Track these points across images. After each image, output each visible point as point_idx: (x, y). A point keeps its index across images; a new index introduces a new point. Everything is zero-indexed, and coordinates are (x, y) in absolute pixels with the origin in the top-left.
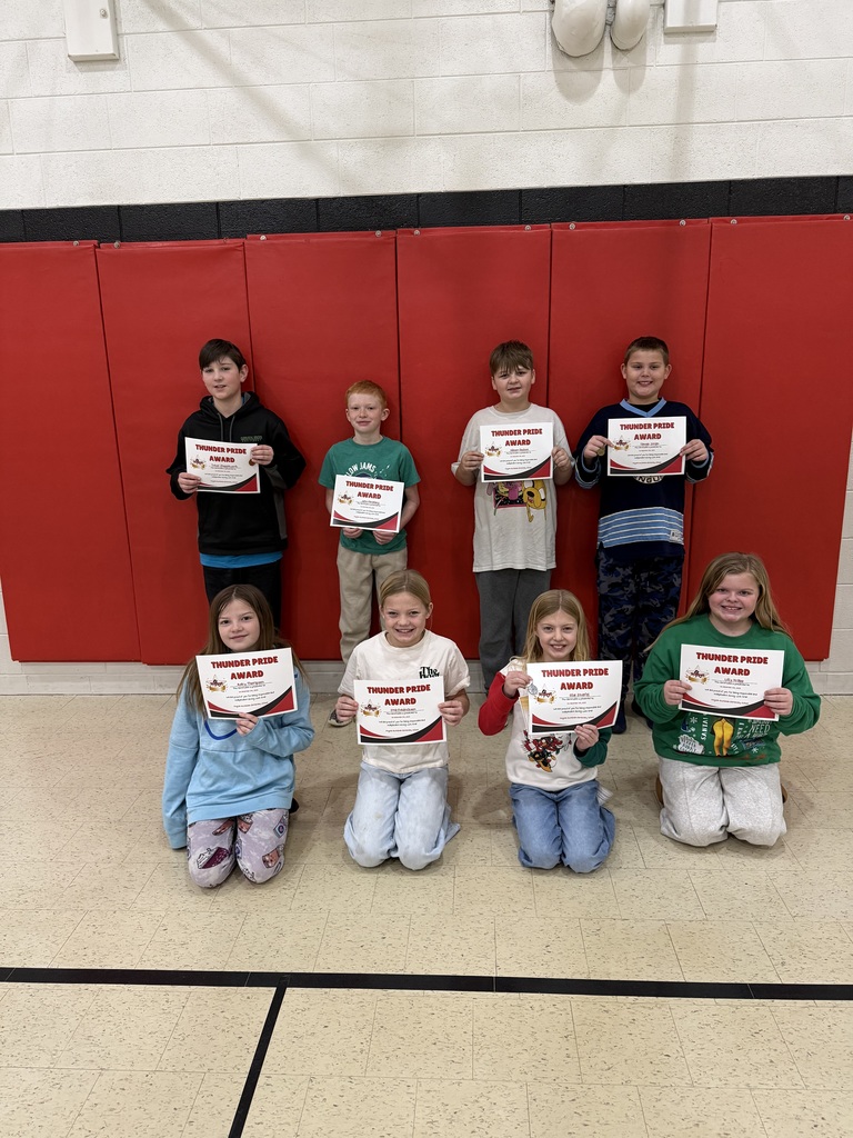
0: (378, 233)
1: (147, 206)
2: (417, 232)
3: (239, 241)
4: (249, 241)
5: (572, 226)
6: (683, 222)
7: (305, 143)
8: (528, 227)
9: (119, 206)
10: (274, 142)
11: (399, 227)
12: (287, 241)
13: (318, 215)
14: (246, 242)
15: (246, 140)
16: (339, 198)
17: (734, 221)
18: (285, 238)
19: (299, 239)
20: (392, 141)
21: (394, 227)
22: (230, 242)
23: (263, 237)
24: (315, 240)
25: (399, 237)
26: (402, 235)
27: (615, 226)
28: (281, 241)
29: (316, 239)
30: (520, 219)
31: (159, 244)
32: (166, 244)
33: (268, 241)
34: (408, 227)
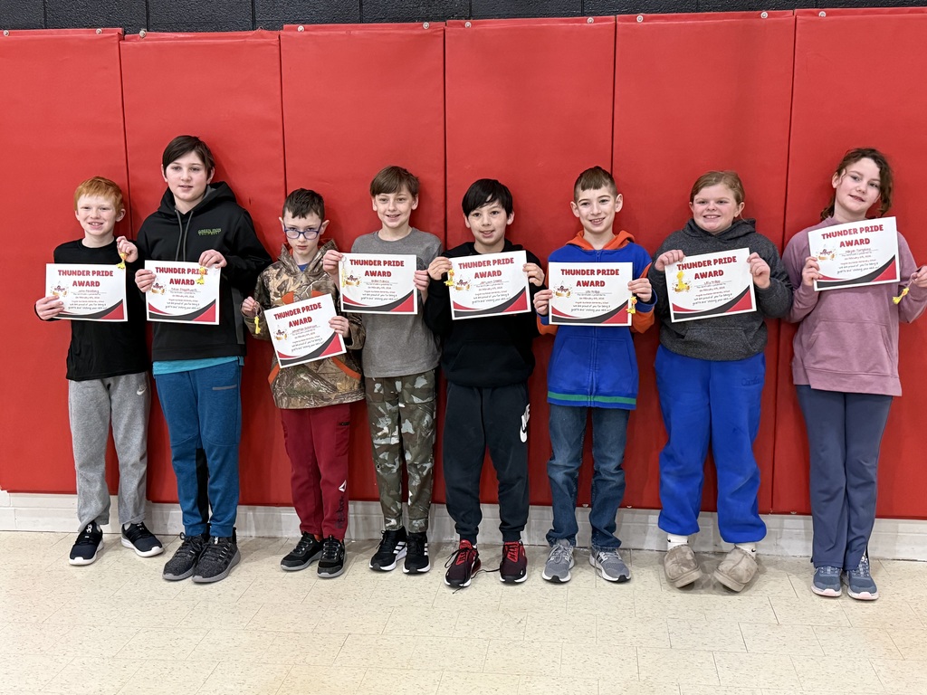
0: (426, 25)
2: (468, 24)
3: (274, 33)
4: (287, 32)
5: (640, 18)
6: (764, 14)
8: (590, 19)
11: (449, 18)
12: (326, 33)
14: (282, 33)
17: (822, 14)
18: (324, 29)
19: (339, 31)
21: (443, 18)
23: (301, 28)
24: (357, 32)
25: (448, 29)
26: (452, 28)
27: (687, 19)
28: (319, 33)
29: (359, 31)
30: (582, 10)
33: (306, 33)
34: (459, 18)
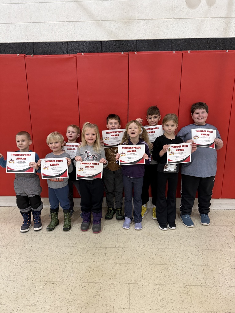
0: (122, 53)
1: (43, 42)
2: (136, 53)
3: (74, 55)
4: (78, 55)
5: (189, 52)
6: (227, 51)
7: (98, 22)
8: (174, 52)
9: (33, 42)
10: (87, 21)
11: (129, 51)
12: (91, 55)
13: (102, 47)
14: (77, 55)
15: (78, 20)
16: (109, 41)
19: (95, 55)
20: (128, 21)
21: (128, 51)
22: (71, 56)
23: (83, 54)
24: (101, 55)
25: (130, 54)
26: (131, 54)
27: (204, 52)
28: (89, 55)
30: (171, 49)
31: (47, 56)
32: (49, 55)
33: (84, 55)
34: (133, 51)
